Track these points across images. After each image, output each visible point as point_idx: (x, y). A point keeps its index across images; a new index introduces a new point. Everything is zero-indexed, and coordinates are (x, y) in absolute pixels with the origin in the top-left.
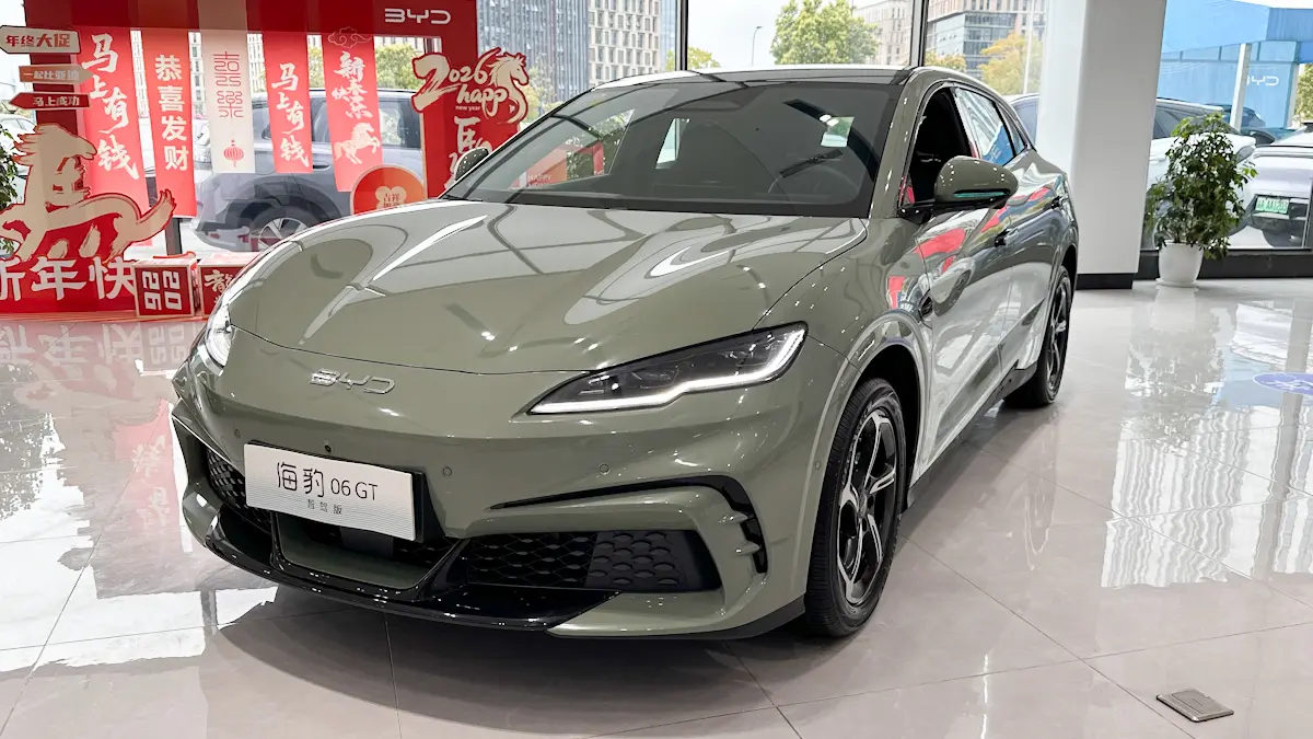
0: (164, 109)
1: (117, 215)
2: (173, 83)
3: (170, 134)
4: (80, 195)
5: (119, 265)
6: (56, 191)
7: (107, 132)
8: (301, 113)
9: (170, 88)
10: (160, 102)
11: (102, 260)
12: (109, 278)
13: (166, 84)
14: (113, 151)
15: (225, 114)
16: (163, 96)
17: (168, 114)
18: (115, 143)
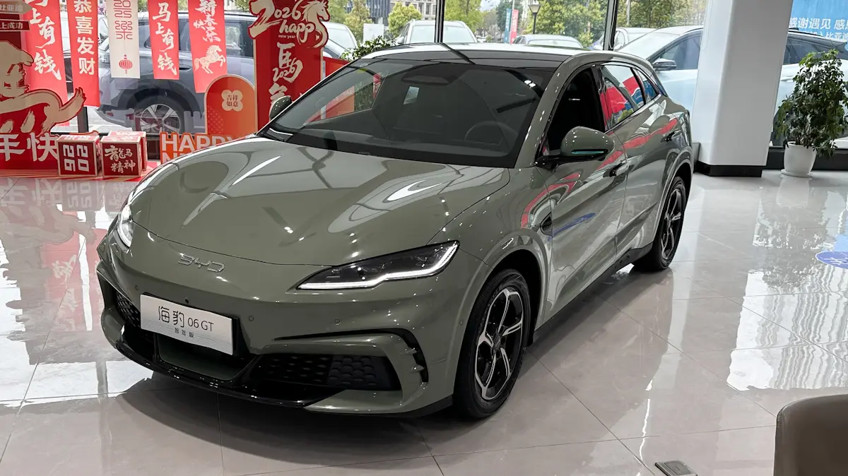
0: (79, 32)
1: (46, 105)
2: (85, 14)
3: (83, 50)
4: (22, 90)
5: (47, 138)
6: (7, 87)
7: (41, 47)
8: (172, 38)
9: (84, 18)
10: (77, 27)
11: (36, 135)
12: (40, 147)
13: (81, 15)
14: (45, 60)
15: (120, 36)
16: (78, 23)
17: (82, 36)
18: (46, 56)
